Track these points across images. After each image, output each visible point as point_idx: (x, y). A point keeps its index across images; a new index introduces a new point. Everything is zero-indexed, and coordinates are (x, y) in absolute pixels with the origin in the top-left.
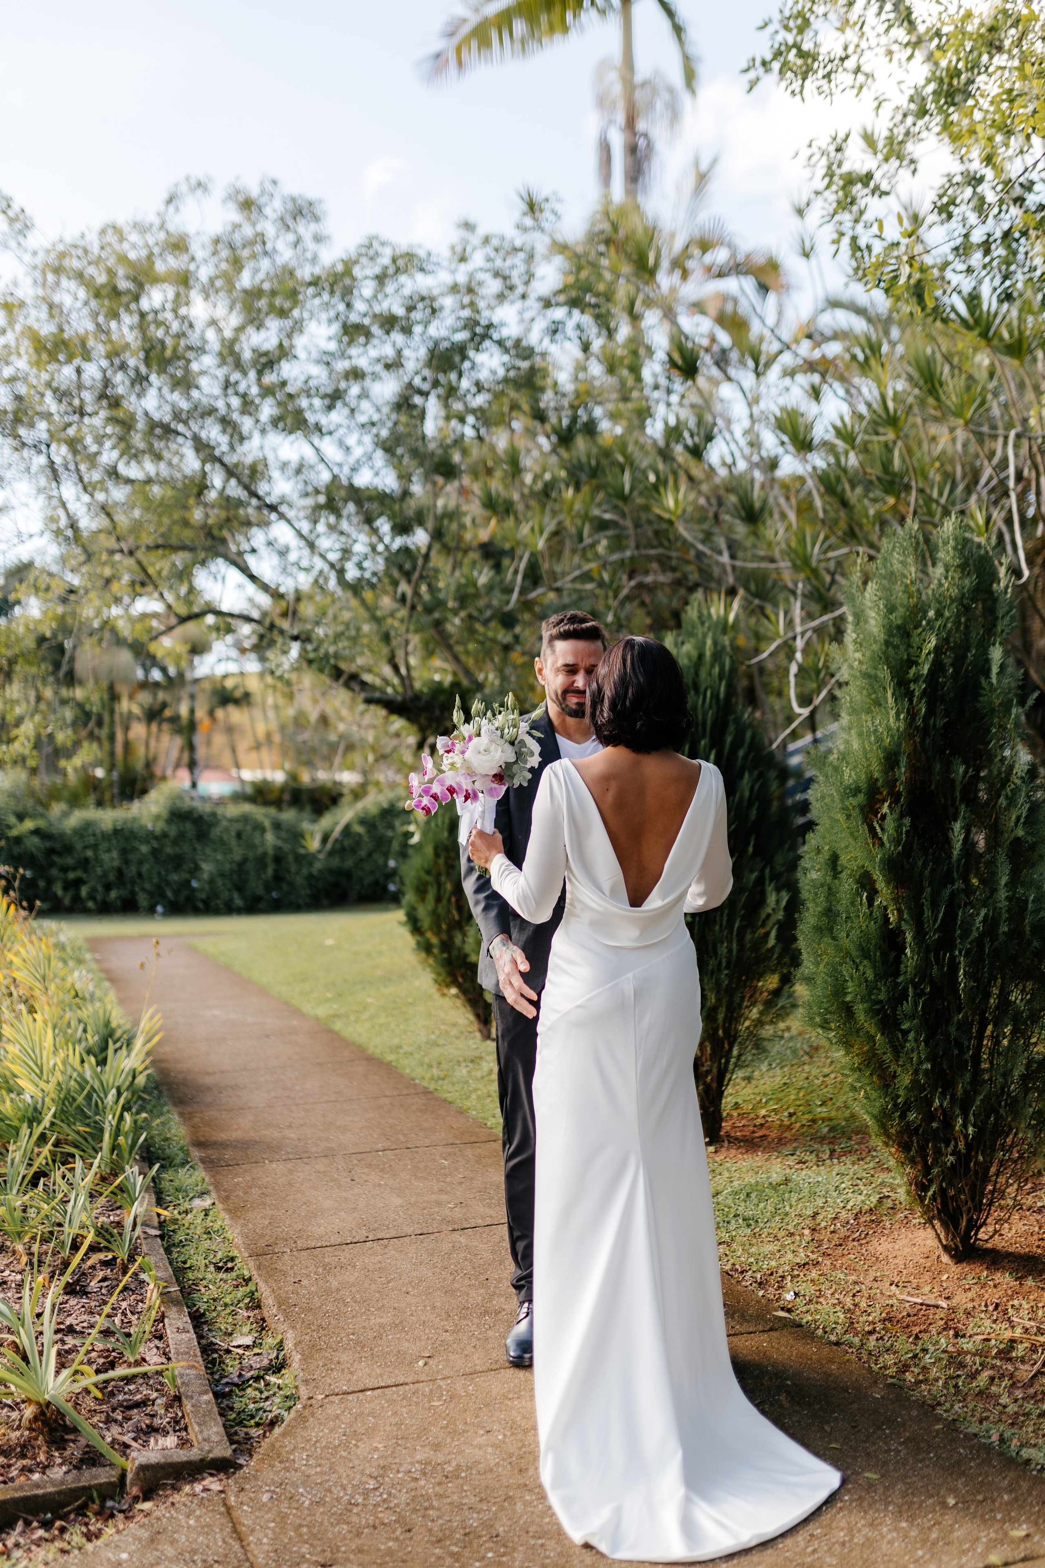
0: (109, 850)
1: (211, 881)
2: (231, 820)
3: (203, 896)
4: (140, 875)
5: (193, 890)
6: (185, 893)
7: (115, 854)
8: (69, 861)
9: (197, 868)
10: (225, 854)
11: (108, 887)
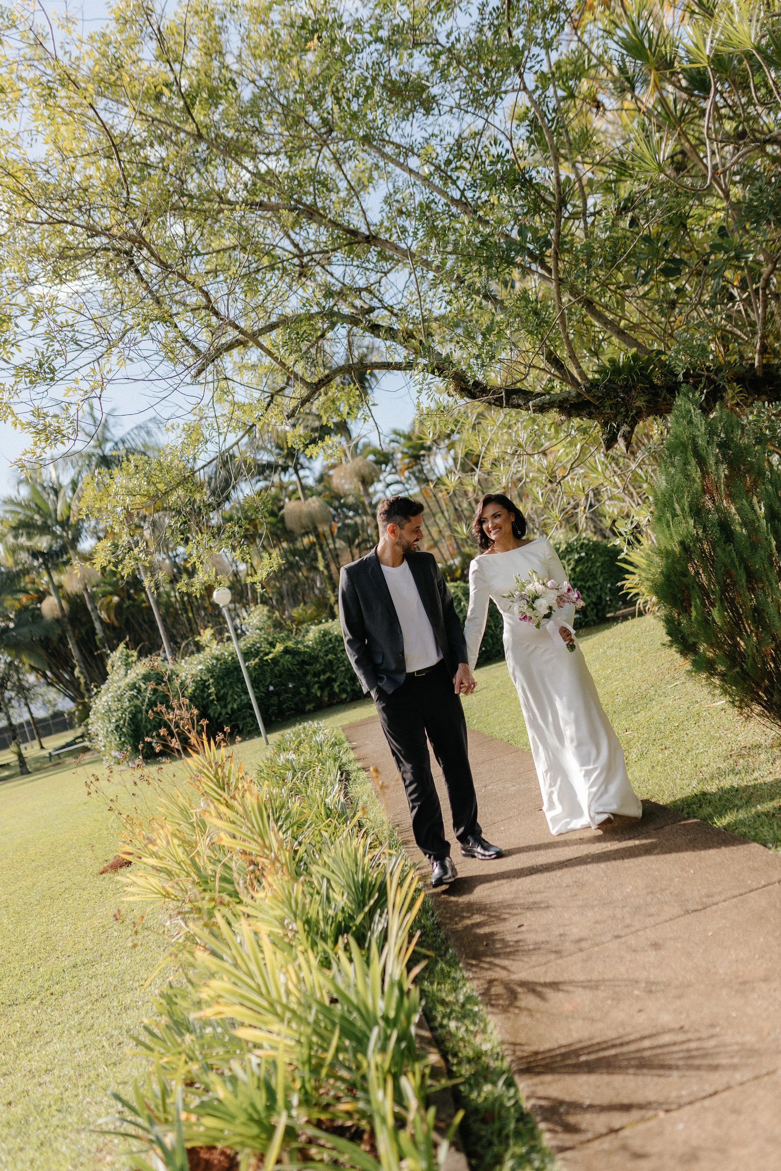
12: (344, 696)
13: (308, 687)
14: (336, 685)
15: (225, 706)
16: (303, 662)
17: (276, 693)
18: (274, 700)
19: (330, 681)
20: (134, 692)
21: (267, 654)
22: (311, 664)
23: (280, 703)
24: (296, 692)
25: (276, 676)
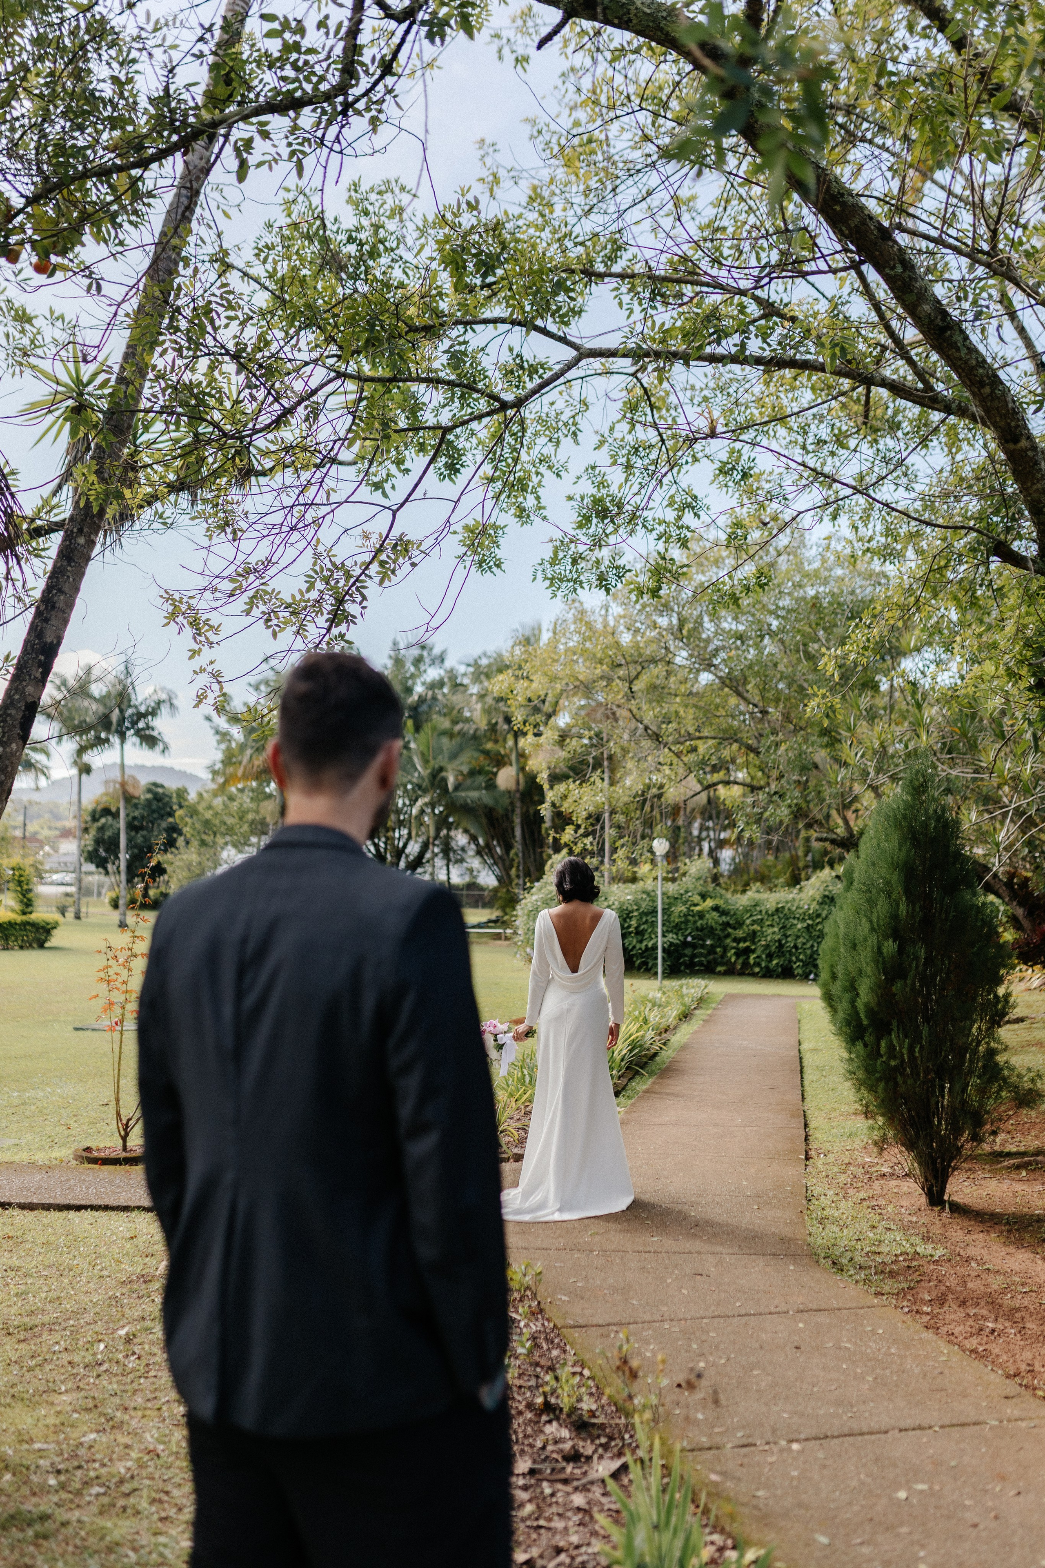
0: (772, 926)
4: (796, 947)
7: (776, 929)
8: (740, 933)
11: (770, 956)
12: (757, 970)
13: (725, 949)
14: (752, 956)
15: (641, 942)
16: (727, 924)
17: (693, 946)
18: (688, 951)
19: (747, 951)
21: (696, 905)
22: (735, 929)
23: (694, 956)
24: (712, 950)
25: (697, 929)
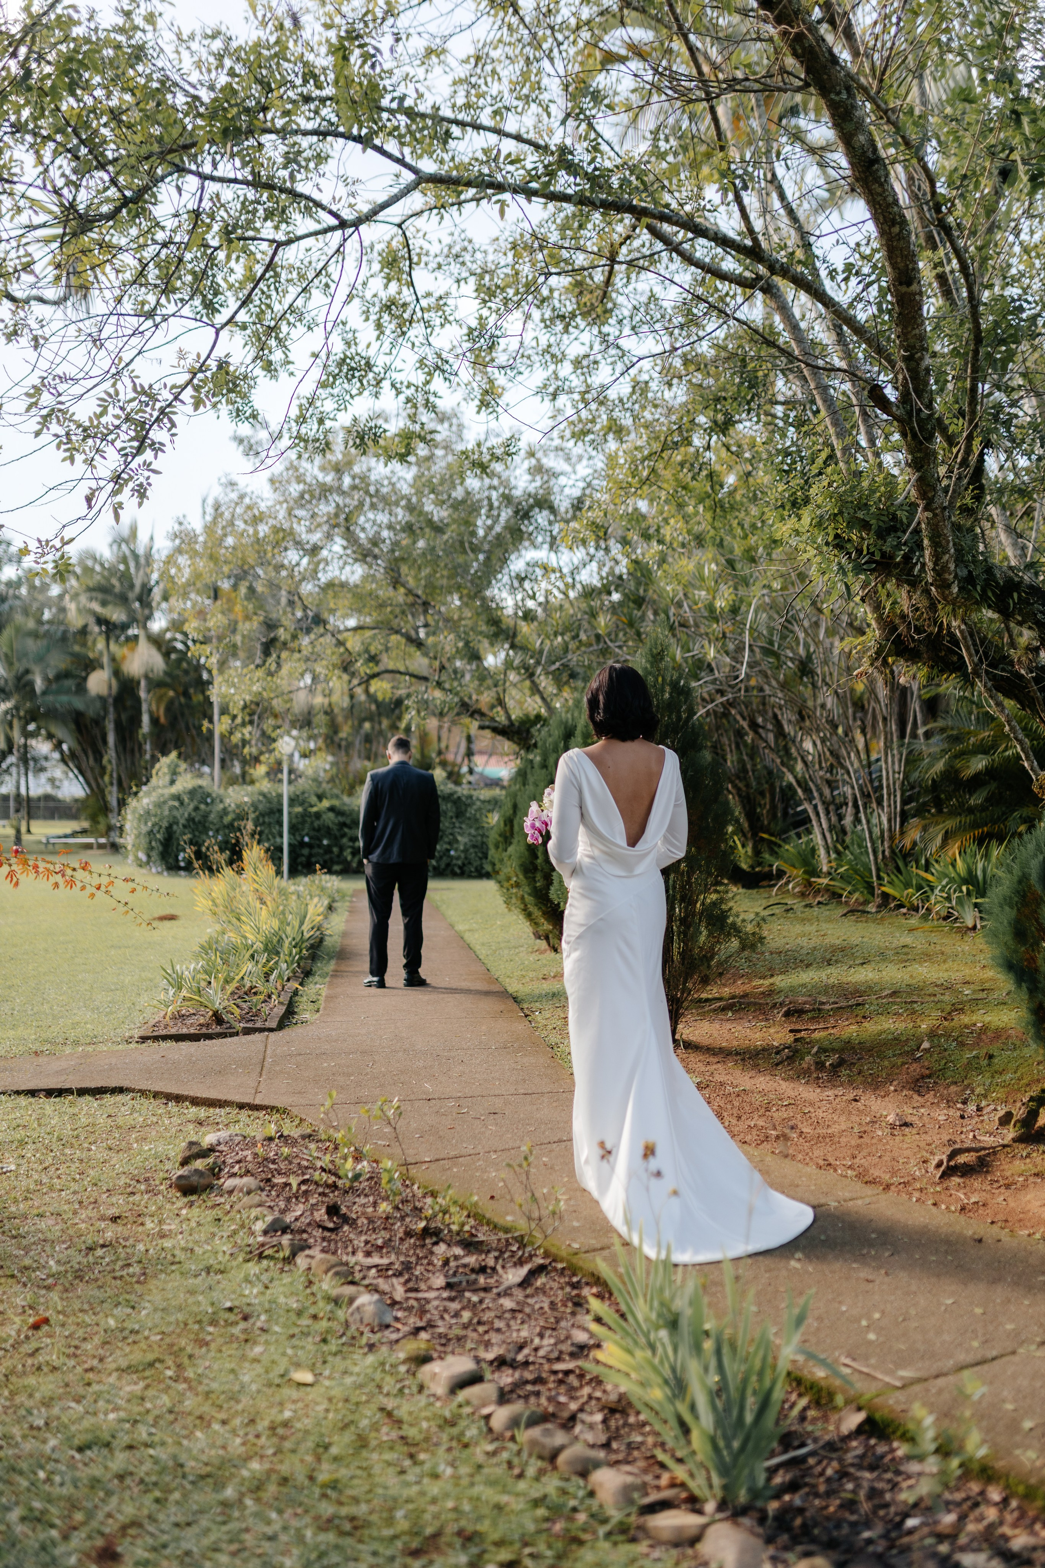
1: (466, 851)
2: (484, 802)
3: (460, 862)
5: (452, 857)
6: (445, 860)
9: (454, 841)
10: (477, 829)
13: (342, 849)
16: (344, 824)
17: (310, 846)
18: (306, 851)
20: (176, 804)
21: (312, 806)
22: (350, 828)
23: (311, 855)
24: (328, 849)
25: (314, 829)
